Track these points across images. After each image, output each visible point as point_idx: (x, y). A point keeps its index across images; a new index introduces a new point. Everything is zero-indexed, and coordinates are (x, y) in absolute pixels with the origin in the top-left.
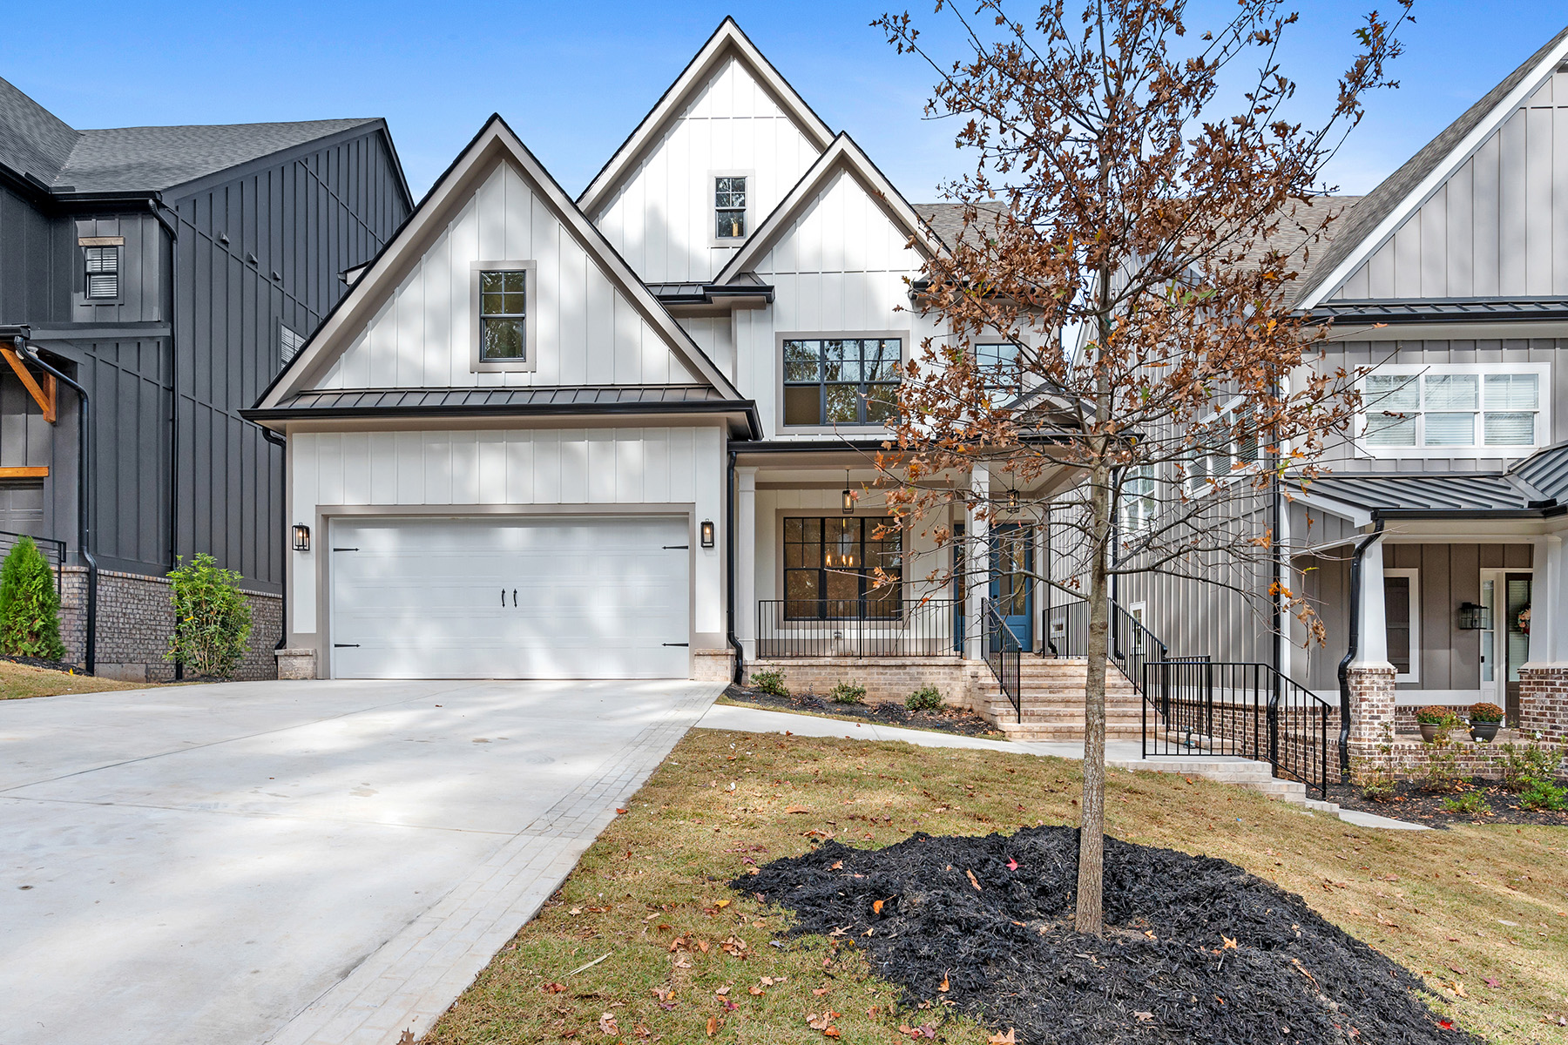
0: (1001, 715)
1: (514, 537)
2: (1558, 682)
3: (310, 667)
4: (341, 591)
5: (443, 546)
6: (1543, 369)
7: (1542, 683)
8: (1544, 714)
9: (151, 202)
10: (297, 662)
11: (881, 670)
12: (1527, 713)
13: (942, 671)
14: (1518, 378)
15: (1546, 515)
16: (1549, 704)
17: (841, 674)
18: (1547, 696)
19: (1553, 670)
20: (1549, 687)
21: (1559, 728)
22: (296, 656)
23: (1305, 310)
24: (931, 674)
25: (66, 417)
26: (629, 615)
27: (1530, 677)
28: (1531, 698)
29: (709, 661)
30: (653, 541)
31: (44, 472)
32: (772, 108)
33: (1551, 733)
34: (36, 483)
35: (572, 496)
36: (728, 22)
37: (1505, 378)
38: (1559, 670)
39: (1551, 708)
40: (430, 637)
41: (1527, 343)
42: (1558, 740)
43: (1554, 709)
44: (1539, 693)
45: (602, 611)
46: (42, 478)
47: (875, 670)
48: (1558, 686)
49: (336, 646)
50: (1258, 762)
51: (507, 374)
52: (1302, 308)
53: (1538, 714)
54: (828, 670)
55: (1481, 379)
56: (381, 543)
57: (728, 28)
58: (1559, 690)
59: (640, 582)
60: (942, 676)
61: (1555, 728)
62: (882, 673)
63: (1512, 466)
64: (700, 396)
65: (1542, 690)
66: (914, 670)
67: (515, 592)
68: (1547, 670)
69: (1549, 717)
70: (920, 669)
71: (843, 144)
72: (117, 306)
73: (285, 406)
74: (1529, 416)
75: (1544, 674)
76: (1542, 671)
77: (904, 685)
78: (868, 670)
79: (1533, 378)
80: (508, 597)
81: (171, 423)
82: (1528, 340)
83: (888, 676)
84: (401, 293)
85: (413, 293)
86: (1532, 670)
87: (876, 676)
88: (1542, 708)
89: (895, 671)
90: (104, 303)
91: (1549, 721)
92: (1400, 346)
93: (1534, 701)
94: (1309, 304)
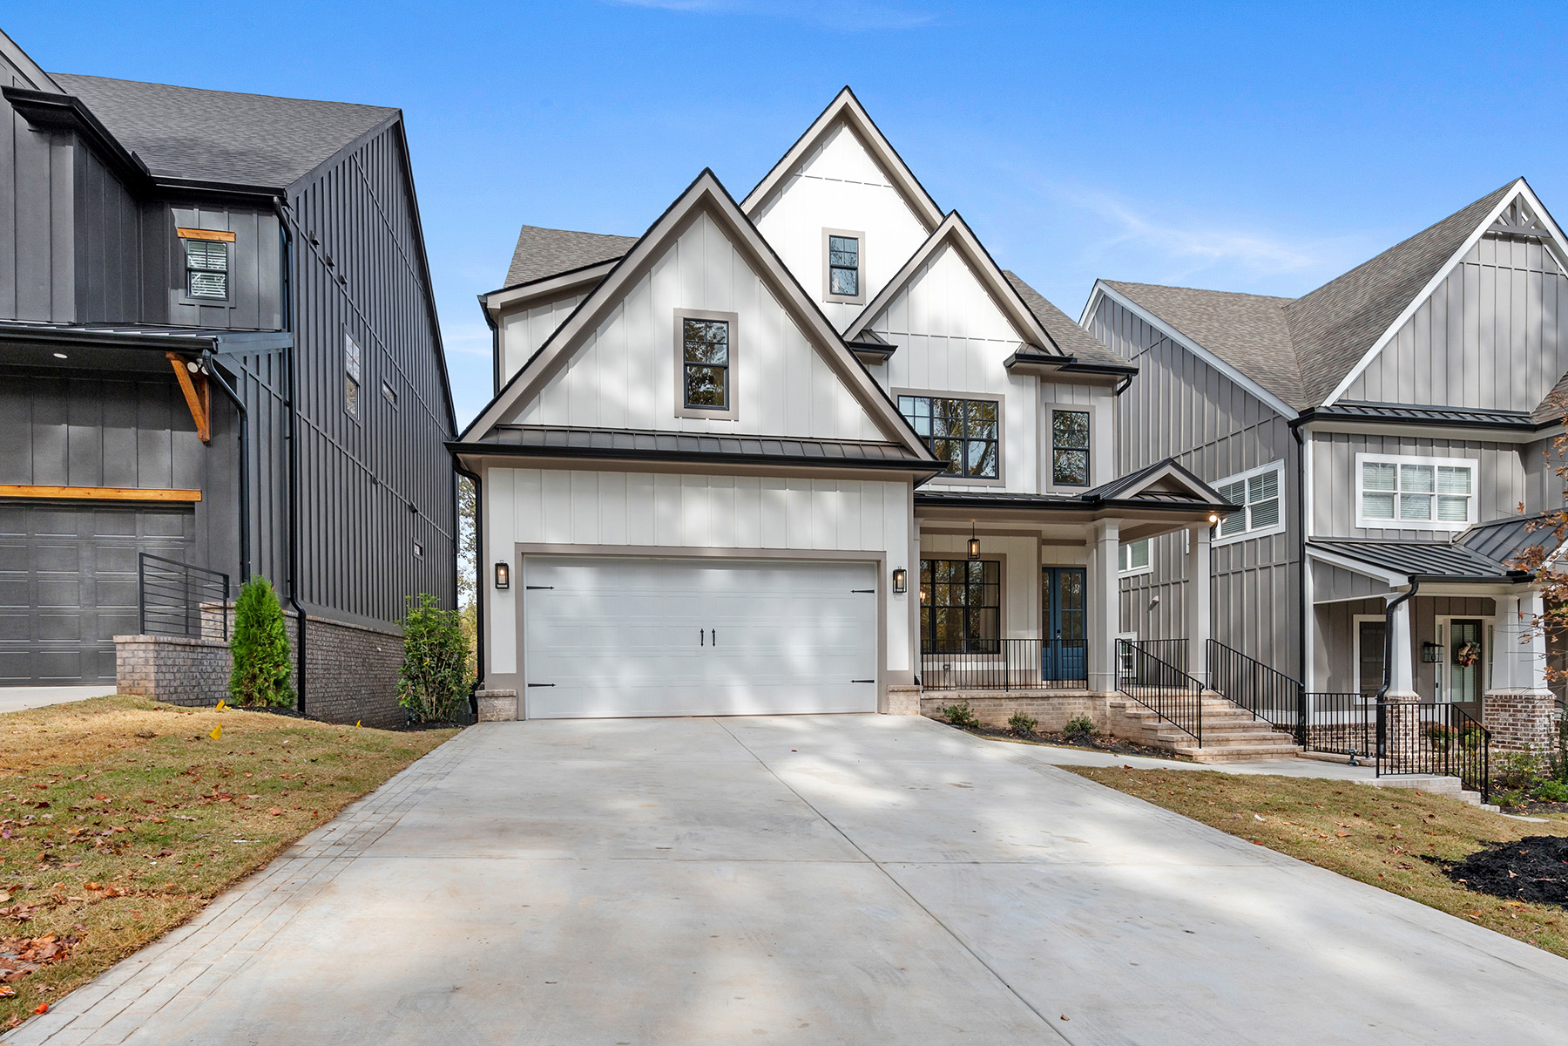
0: (1177, 741)
1: (717, 579)
2: (1519, 705)
3: (513, 708)
4: (537, 628)
5: (643, 586)
6: (1473, 464)
7: (1505, 706)
8: (1508, 729)
9: (276, 199)
10: (499, 703)
11: (1029, 701)
12: (1491, 728)
13: (1077, 702)
14: (1460, 470)
15: (1516, 581)
16: (1511, 722)
17: (998, 705)
18: (1510, 716)
19: (1515, 697)
20: (1512, 709)
21: (1521, 739)
22: (497, 697)
23: (1326, 407)
24: (1069, 704)
25: (221, 436)
26: (823, 654)
27: (1494, 701)
28: (1496, 717)
29: (902, 696)
30: (843, 586)
31: (195, 496)
32: (880, 177)
33: (1514, 743)
34: (187, 508)
35: (774, 541)
36: (846, 92)
37: (1450, 469)
38: (1521, 697)
39: (1513, 725)
40: (630, 676)
41: (1463, 444)
42: (1520, 748)
43: (1517, 725)
44: (1503, 713)
45: (799, 651)
46: (193, 503)
47: (1025, 701)
48: (1519, 708)
49: (530, 685)
50: (1448, 777)
51: (711, 422)
52: (1323, 405)
53: (1501, 729)
54: (987, 702)
55: (1436, 469)
56: (580, 582)
57: (846, 98)
58: (1521, 711)
59: (833, 625)
60: (1077, 706)
61: (1517, 739)
62: (1030, 705)
63: (1455, 537)
64: (894, 454)
65: (1506, 711)
66: (1055, 701)
67: (714, 632)
68: (1510, 696)
69: (1511, 731)
70: (1061, 700)
71: (953, 221)
72: (227, 309)
73: (491, 440)
74: (1465, 499)
75: (1508, 699)
76: (1506, 697)
77: (1048, 714)
78: (1019, 702)
79: (1466, 470)
80: (708, 637)
81: (288, 441)
82: (1464, 441)
83: (1035, 707)
84: (602, 333)
85: (616, 332)
86: (1497, 696)
87: (1025, 707)
88: (1505, 724)
89: (1040, 702)
90: (208, 304)
91: (1512, 734)
92: (1385, 439)
93: (1498, 719)
94: (1328, 403)
